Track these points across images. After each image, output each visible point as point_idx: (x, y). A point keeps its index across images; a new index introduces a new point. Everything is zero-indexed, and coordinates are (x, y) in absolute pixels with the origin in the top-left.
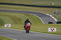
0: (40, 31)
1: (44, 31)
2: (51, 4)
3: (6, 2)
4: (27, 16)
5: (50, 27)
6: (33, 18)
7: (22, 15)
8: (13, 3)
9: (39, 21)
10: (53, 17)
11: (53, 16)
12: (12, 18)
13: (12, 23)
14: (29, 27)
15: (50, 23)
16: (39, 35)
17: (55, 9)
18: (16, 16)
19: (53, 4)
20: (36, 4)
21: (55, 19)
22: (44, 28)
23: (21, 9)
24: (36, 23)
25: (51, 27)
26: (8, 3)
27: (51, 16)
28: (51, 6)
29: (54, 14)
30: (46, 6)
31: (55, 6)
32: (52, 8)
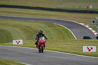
0: (70, 51)
1: (77, 52)
2: (88, 7)
3: (15, 5)
4: (49, 26)
5: (86, 44)
6: (59, 31)
7: (41, 25)
8: (27, 5)
9: (68, 35)
10: (91, 29)
11: (90, 27)
12: (25, 29)
13: (25, 38)
14: (44, 43)
15: (85, 38)
16: (67, 58)
17: (95, 15)
18: (32, 26)
19: (91, 7)
20: (63, 6)
21: (93, 31)
22: (76, 46)
23: (39, 15)
24: (64, 38)
25: (88, 44)
26: (18, 5)
27: (87, 26)
28: (88, 10)
29: (92, 23)
30: (79, 10)
31: (93, 10)
32: (88, 13)
